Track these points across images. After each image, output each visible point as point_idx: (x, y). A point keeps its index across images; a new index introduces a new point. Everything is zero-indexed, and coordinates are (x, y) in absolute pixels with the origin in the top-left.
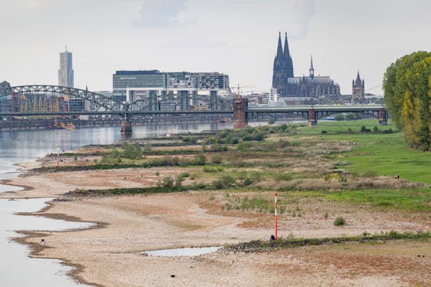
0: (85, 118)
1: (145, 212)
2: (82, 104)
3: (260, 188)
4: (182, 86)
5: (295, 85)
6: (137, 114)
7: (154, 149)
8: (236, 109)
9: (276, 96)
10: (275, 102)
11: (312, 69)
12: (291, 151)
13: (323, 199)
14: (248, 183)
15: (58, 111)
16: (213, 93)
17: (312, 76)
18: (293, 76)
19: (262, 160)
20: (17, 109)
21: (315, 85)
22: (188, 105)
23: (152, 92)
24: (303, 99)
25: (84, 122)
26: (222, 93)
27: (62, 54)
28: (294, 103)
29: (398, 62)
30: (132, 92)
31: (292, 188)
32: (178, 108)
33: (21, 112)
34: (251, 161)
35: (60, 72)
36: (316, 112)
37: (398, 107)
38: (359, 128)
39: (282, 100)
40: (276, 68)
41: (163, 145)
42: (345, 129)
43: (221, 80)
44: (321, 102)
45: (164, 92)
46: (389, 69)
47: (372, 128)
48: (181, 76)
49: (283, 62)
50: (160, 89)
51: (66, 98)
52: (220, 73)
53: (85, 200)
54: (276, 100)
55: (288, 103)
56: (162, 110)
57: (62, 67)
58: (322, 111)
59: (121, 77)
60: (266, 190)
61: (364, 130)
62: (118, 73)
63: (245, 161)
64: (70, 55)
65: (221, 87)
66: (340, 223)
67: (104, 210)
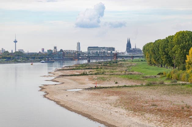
0: (81, 58)
1: (74, 80)
2: (80, 54)
3: (105, 74)
4: (104, 50)
5: (131, 50)
6: (91, 57)
7: (90, 65)
8: (114, 56)
9: (127, 53)
10: (126, 54)
11: (135, 46)
12: (121, 65)
13: (118, 77)
14: (103, 73)
15: (74, 56)
16: (111, 52)
17: (136, 48)
18: (131, 48)
19: (111, 68)
20: (64, 56)
21: (136, 50)
22: (105, 55)
23: (97, 52)
24: (133, 53)
25: (80, 59)
26: (113, 52)
27: (78, 43)
28: (131, 54)
29: (146, 45)
30: (92, 52)
31: (113, 75)
32: (103, 56)
33: (65, 56)
34: (109, 68)
35: (77, 47)
36: (133, 56)
37: (145, 55)
38: (141, 60)
39: (128, 54)
40: (127, 46)
41: (94, 64)
42: (137, 60)
43: (113, 49)
44: (138, 54)
45: (100, 52)
46: (144, 46)
47: (144, 60)
48: (104, 48)
49: (129, 45)
50: (99, 51)
51: (76, 53)
52: (113, 47)
53: (63, 77)
54: (126, 53)
55: (129, 54)
56: (99, 56)
57: (78, 46)
58: (135, 56)
59: (89, 48)
60: (107, 75)
61: (142, 61)
62: (89, 47)
63: (108, 68)
64: (79, 43)
65: (113, 50)
66: (116, 83)
67: (66, 80)
